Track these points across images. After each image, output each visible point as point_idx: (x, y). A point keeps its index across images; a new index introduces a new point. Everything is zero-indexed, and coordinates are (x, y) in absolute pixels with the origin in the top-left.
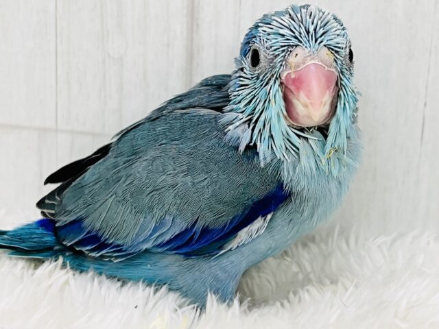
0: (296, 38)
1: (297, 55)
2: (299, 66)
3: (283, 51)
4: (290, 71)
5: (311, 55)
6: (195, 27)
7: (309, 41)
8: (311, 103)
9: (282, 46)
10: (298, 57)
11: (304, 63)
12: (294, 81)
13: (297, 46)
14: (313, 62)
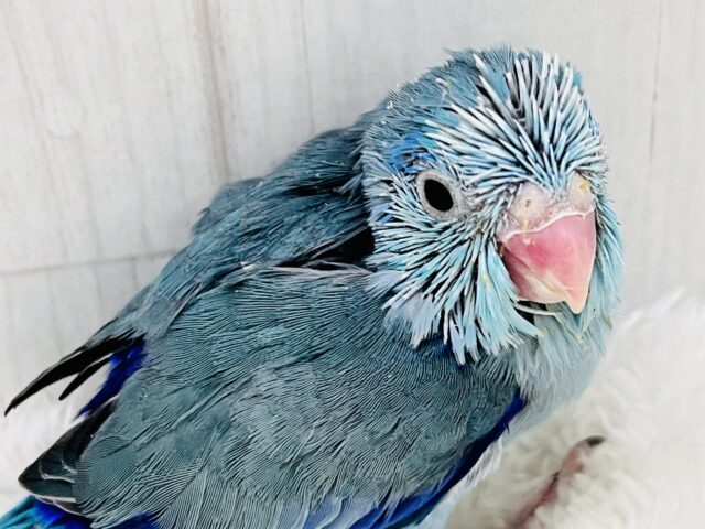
0: (518, 164)
1: (528, 202)
2: (537, 225)
3: (501, 193)
4: (518, 232)
5: (557, 202)
6: (217, 53)
7: (545, 169)
8: (569, 291)
9: (497, 186)
10: (531, 205)
11: (547, 219)
12: (531, 249)
13: (524, 182)
14: (563, 214)
